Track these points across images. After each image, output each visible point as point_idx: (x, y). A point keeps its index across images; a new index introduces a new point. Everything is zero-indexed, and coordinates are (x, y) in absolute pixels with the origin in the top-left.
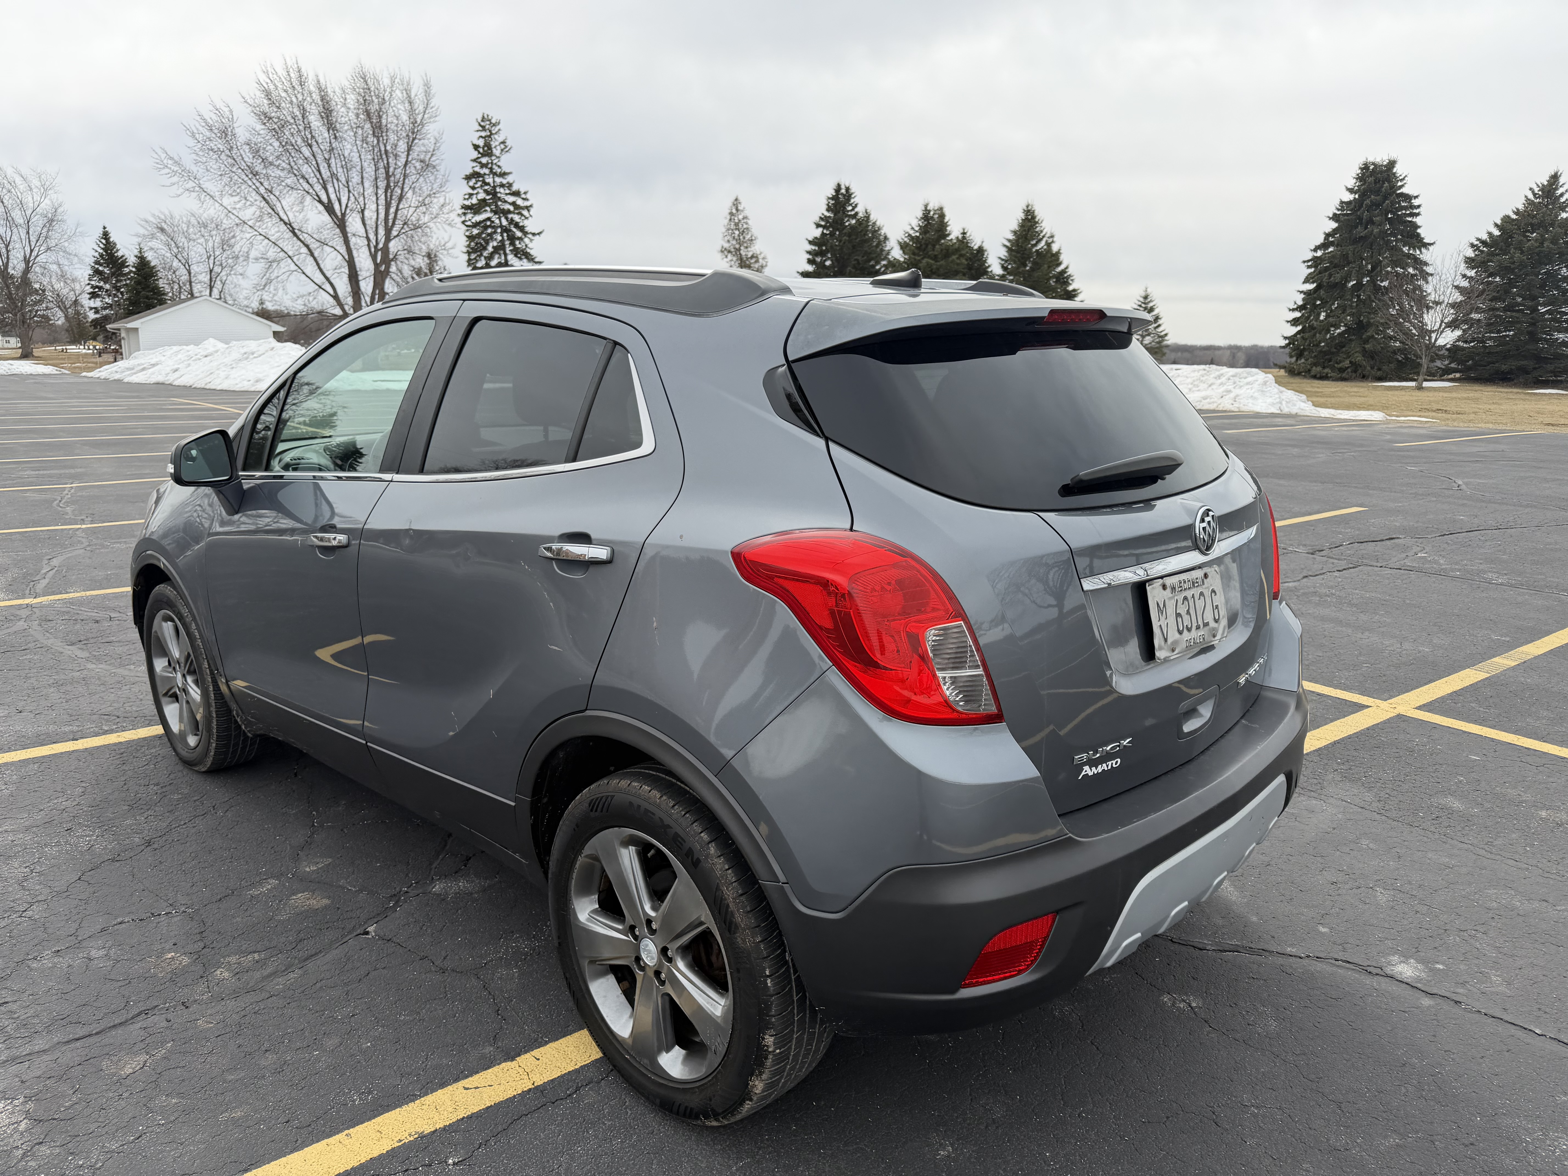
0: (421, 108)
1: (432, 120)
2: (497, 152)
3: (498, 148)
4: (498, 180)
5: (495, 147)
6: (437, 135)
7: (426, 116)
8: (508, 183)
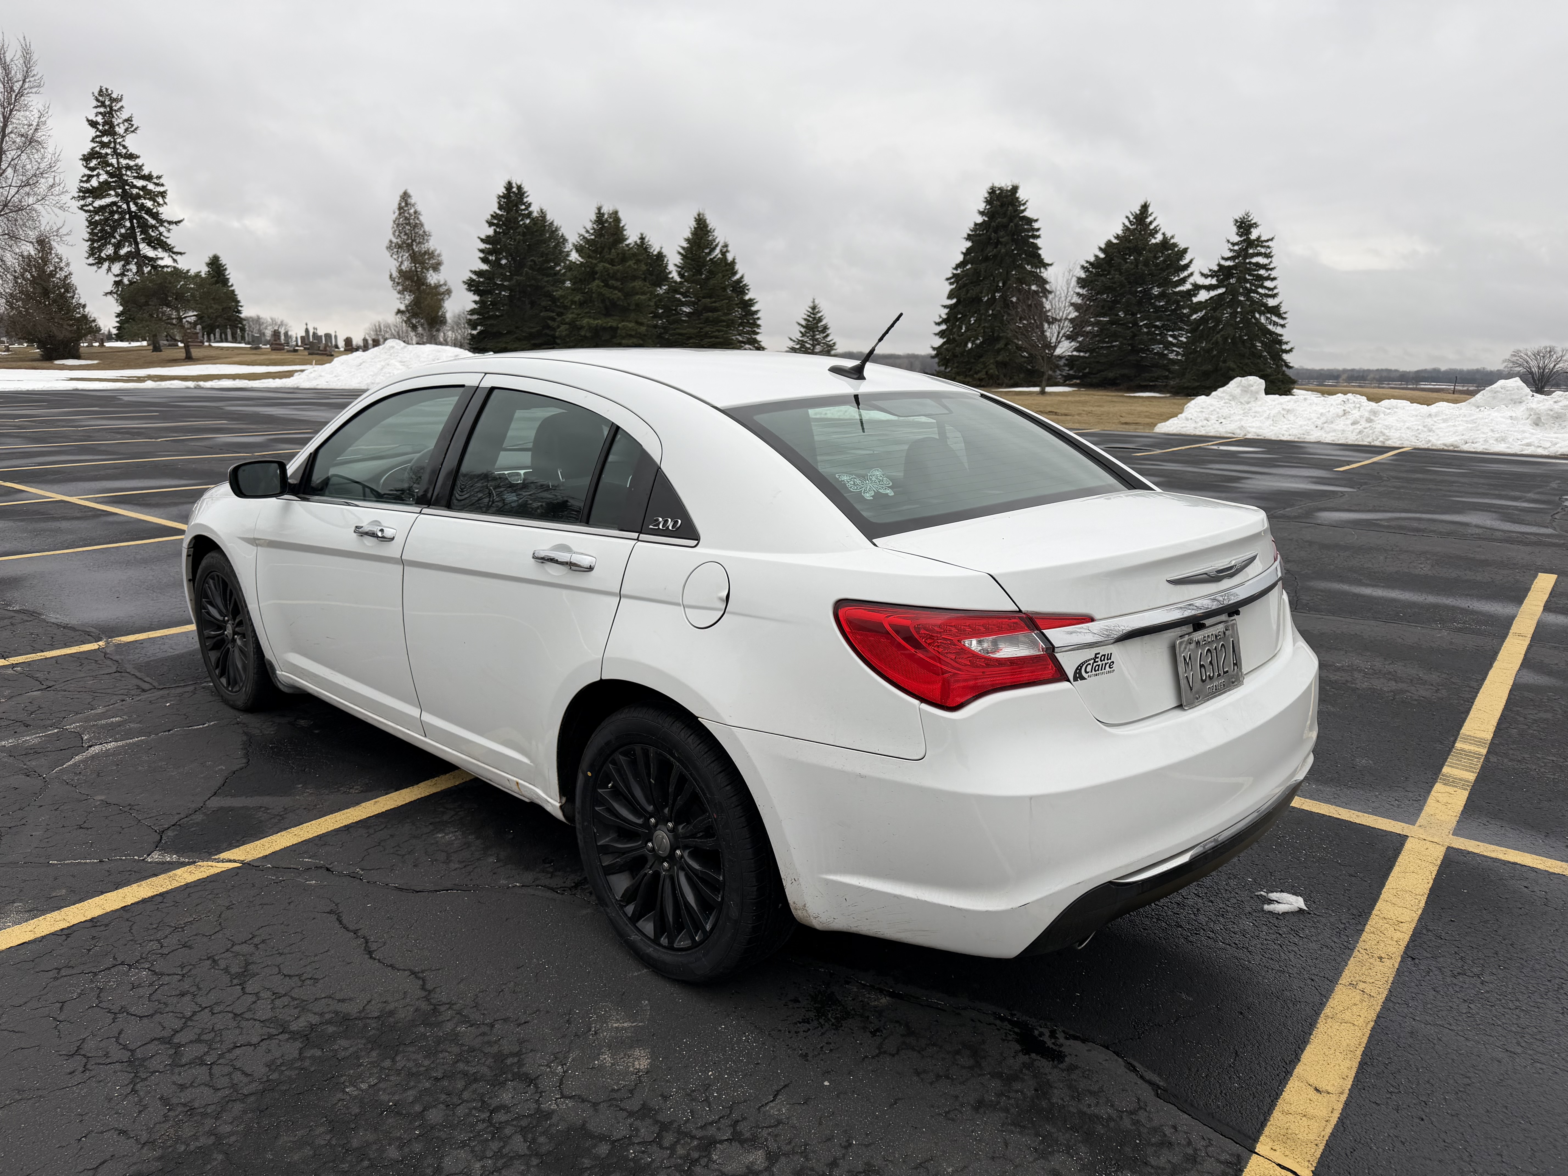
0: (20, 76)
1: (34, 90)
2: (120, 130)
3: (121, 125)
4: (124, 162)
5: (118, 125)
6: (41, 108)
7: (27, 85)
8: (136, 165)
